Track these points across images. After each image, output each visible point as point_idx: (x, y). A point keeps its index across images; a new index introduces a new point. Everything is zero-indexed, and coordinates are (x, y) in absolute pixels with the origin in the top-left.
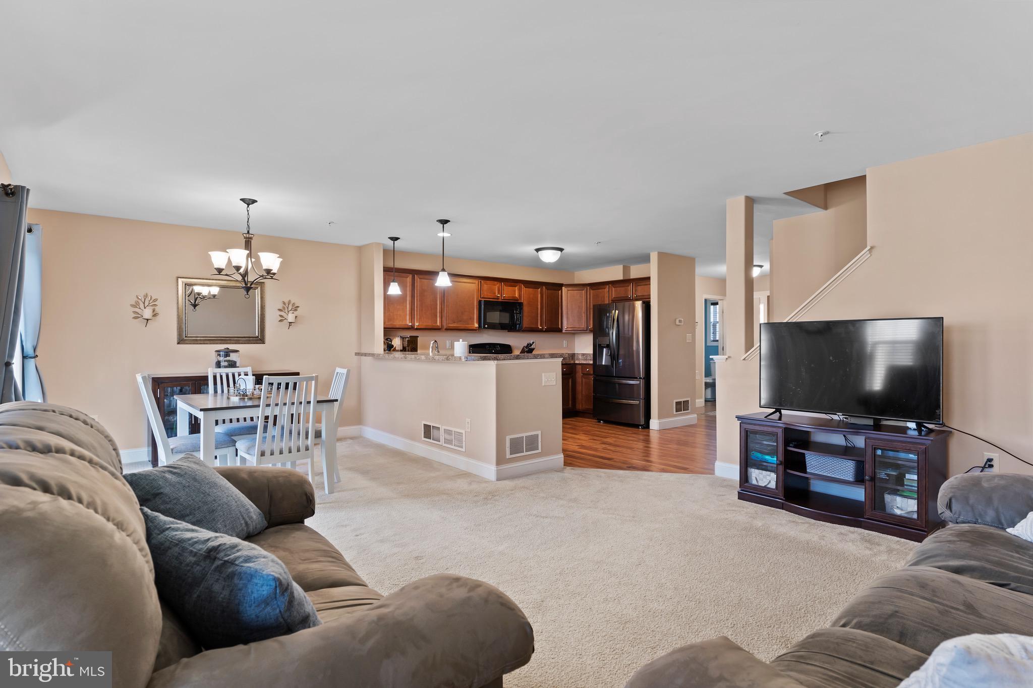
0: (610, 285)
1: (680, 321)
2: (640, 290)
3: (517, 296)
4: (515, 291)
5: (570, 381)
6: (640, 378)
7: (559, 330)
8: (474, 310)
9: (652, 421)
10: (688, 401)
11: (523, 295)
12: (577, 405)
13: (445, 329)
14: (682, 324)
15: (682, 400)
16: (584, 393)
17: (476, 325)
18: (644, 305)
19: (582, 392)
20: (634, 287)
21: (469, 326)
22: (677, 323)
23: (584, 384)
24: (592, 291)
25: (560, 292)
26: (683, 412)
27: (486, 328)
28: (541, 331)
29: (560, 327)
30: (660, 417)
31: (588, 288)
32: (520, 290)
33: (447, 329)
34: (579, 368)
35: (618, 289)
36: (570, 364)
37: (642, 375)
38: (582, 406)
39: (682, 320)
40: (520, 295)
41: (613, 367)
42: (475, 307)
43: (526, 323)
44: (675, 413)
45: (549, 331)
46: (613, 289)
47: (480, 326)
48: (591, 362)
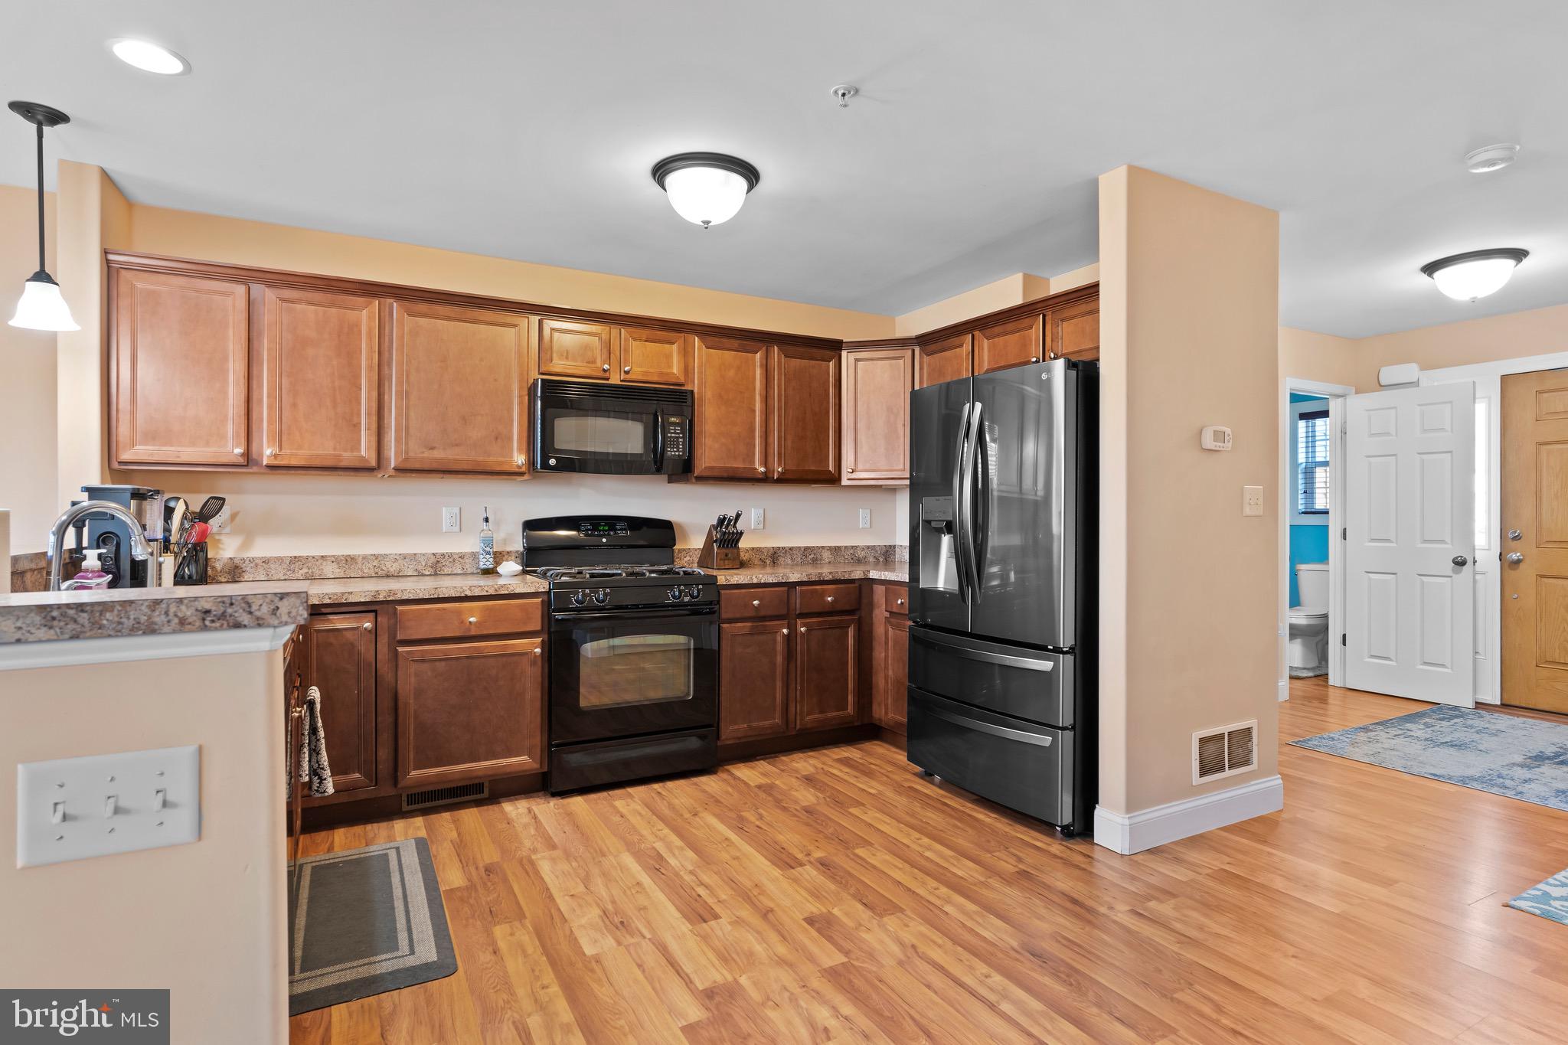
0: (977, 333)
1: (1219, 436)
2: (1069, 335)
3: (675, 370)
4: (669, 357)
5: (851, 632)
6: (1058, 650)
7: (832, 480)
8: (510, 410)
9: (1100, 814)
10: (1249, 730)
11: (700, 366)
12: (875, 707)
13: (397, 469)
14: (1228, 445)
15: (1225, 729)
16: (890, 673)
17: (520, 459)
18: (1074, 373)
19: (886, 668)
20: (1048, 327)
21: (493, 460)
22: (1208, 441)
23: (890, 643)
24: (926, 359)
25: (832, 364)
26: (1228, 773)
27: (553, 468)
28: (765, 480)
29: (831, 468)
30: (1133, 803)
31: (917, 350)
32: (686, 353)
33: (402, 471)
34: (879, 591)
35: (1000, 340)
36: (852, 581)
37: (1066, 634)
38: (886, 713)
39: (1228, 431)
40: (687, 370)
41: (964, 600)
42: (516, 401)
43: (707, 457)
44: (1196, 779)
45: (792, 479)
46: (985, 340)
47: (531, 463)
48: (906, 578)
